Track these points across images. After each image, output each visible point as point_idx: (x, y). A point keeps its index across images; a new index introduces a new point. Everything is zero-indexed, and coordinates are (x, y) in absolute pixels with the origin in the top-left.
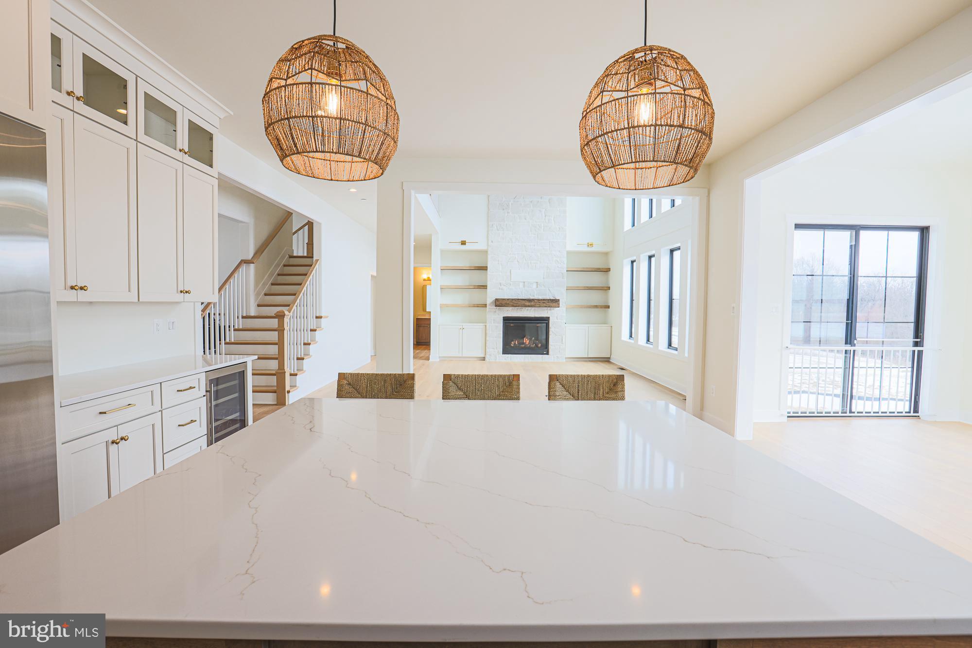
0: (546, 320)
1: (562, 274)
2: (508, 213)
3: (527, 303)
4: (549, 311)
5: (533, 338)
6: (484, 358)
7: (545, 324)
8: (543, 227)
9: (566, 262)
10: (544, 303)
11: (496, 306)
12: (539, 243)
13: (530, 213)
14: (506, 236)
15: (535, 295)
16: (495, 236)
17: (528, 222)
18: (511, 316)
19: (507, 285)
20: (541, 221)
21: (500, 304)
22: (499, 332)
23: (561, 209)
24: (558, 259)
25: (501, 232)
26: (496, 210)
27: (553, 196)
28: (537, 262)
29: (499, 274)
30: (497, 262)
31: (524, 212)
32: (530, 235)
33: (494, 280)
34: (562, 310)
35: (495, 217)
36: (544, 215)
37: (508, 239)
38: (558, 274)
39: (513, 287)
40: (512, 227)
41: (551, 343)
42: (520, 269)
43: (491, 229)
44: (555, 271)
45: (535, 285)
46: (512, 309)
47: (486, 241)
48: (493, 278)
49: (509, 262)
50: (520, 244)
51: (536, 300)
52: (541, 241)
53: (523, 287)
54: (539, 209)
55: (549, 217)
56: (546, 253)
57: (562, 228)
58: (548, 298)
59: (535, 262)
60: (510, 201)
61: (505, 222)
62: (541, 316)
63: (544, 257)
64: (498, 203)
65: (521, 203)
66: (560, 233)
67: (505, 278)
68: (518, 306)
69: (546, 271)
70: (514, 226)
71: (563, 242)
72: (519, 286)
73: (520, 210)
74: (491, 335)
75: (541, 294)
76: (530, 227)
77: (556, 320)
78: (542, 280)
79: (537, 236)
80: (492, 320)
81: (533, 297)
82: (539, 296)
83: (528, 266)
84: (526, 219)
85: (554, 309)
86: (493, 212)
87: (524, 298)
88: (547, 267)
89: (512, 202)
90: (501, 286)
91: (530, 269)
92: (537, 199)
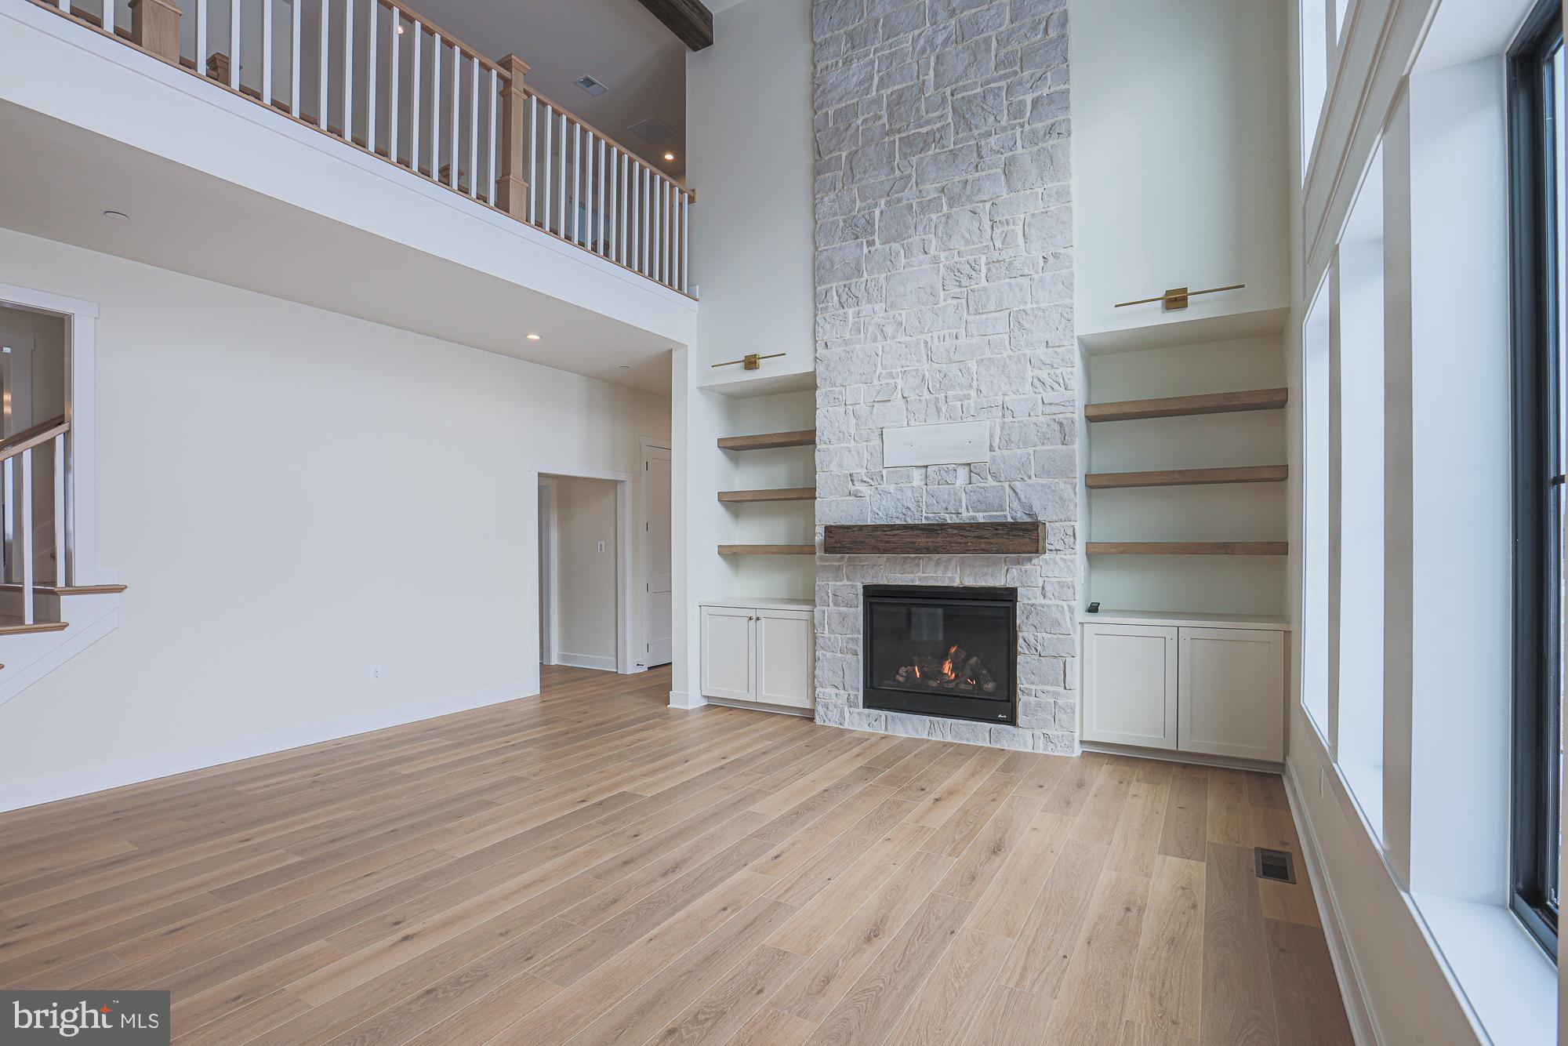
0: (1009, 596)
1: (1061, 425)
2: (871, 243)
3: (922, 541)
4: (1014, 571)
5: (974, 660)
6: (813, 711)
7: (1000, 613)
8: (984, 270)
9: (1079, 384)
10: (979, 537)
12: (971, 327)
13: (941, 228)
14: (867, 320)
15: (963, 510)
16: (834, 325)
17: (936, 260)
18: (886, 583)
19: (872, 479)
20: (979, 245)
21: (837, 543)
22: (850, 636)
23: (1050, 189)
24: (1044, 374)
25: (850, 312)
26: (837, 245)
27: (1019, 150)
28: (966, 392)
29: (848, 445)
30: (841, 410)
31: (920, 228)
32: (942, 303)
33: (834, 467)
34: (1061, 563)
35: (832, 266)
36: (987, 224)
37: (871, 328)
38: (1044, 429)
39: (892, 488)
40: (884, 287)
41: (1023, 680)
42: (912, 423)
43: (823, 305)
44: (1033, 419)
45: (962, 473)
46: (888, 559)
47: (812, 348)
48: (830, 461)
49: (876, 405)
50: (909, 338)
51: (952, 528)
52: (978, 317)
53: (924, 487)
54: (969, 207)
55: (1005, 229)
56: (999, 356)
57: (1056, 256)
58: (1010, 520)
59: (960, 393)
60: (875, 206)
61: (862, 276)
62: (983, 584)
63: (992, 372)
64: (840, 219)
65: (911, 201)
66: (1048, 275)
67: (865, 456)
68: (893, 551)
69: (999, 421)
70: (891, 282)
71: (1059, 306)
72: (909, 479)
73: (907, 228)
74: (827, 641)
75: (983, 507)
76: (941, 274)
77: (1040, 600)
78: (987, 456)
79: (965, 303)
80: (830, 595)
81: (954, 516)
82: (978, 511)
83: (939, 411)
84: (926, 253)
85: (1030, 559)
86: (827, 250)
87: (924, 522)
88: (1003, 408)
89: (883, 207)
90: (855, 483)
91: (943, 420)
92: (964, 176)
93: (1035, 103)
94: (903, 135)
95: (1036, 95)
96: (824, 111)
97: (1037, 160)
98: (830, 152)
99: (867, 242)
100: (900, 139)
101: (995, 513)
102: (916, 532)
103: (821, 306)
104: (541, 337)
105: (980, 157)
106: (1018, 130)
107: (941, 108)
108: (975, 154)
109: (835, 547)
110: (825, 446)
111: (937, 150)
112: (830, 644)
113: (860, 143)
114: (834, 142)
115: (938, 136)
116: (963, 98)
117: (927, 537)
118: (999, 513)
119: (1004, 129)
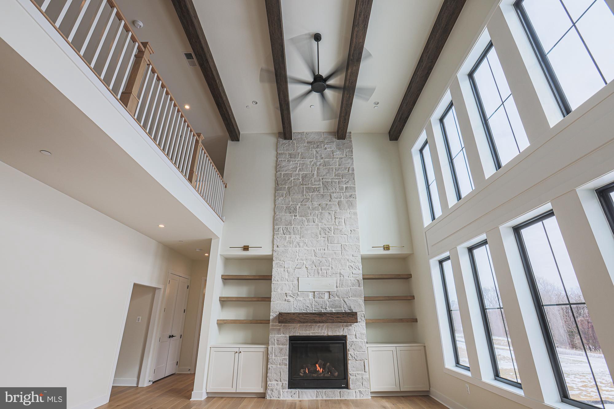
0: (343, 339)
1: (358, 281)
3: (317, 319)
4: (346, 329)
5: (328, 364)
6: (265, 393)
7: (341, 345)
8: (333, 231)
9: (361, 268)
10: (338, 317)
11: (279, 322)
12: (329, 247)
13: (319, 216)
14: (293, 240)
15: (328, 308)
16: (281, 240)
17: (317, 225)
18: (299, 335)
19: (294, 295)
20: (331, 223)
21: (284, 319)
22: (283, 357)
23: (352, 212)
24: (352, 265)
25: (288, 236)
26: (283, 214)
27: (342, 199)
28: (328, 268)
29: (285, 282)
30: (283, 269)
31: (312, 215)
32: (319, 239)
33: (279, 290)
34: (361, 326)
35: (281, 221)
36: (333, 218)
37: (295, 243)
38: (353, 282)
39: (301, 299)
40: (300, 230)
41: (351, 371)
42: (309, 276)
43: (277, 233)
44: (350, 278)
45: (327, 295)
46: (300, 326)
47: (271, 246)
48: (278, 288)
49: (296, 269)
50: (308, 248)
51: (328, 314)
52: (331, 244)
53: (314, 299)
54: (328, 211)
55: (339, 220)
56: (338, 258)
57: (354, 230)
58: (344, 311)
59: (326, 268)
60: (297, 205)
61: (292, 225)
62: (335, 334)
63: (336, 262)
64: (285, 206)
65: (309, 206)
66: (352, 235)
67: (292, 287)
68: (307, 322)
69: (339, 278)
70: (302, 229)
71: (356, 245)
72: (308, 296)
73: (308, 214)
74: (274, 360)
75: (334, 307)
76: (319, 230)
77: (355, 340)
78: (335, 289)
79: (327, 240)
80: (276, 341)
81: (324, 310)
82: (333, 308)
83: (318, 273)
84: (314, 222)
85: (351, 325)
86: (279, 215)
87: (314, 312)
88: (340, 274)
89: (300, 206)
90: (287, 296)
91: (320, 276)
92: (326, 203)
93: (346, 188)
94: (307, 186)
95: (346, 186)
96: (280, 172)
97: (347, 203)
98: (282, 185)
99: (294, 215)
100: (306, 187)
101: (338, 309)
102: (315, 315)
103: (276, 233)
104: (165, 226)
105: (331, 198)
106: (342, 194)
107: (319, 182)
108: (329, 197)
109: (283, 321)
110: (275, 282)
111: (318, 193)
112: (275, 361)
113: (292, 185)
114: (283, 182)
115: (318, 189)
116: (325, 181)
117: (319, 317)
118: (340, 309)
119: (338, 192)
